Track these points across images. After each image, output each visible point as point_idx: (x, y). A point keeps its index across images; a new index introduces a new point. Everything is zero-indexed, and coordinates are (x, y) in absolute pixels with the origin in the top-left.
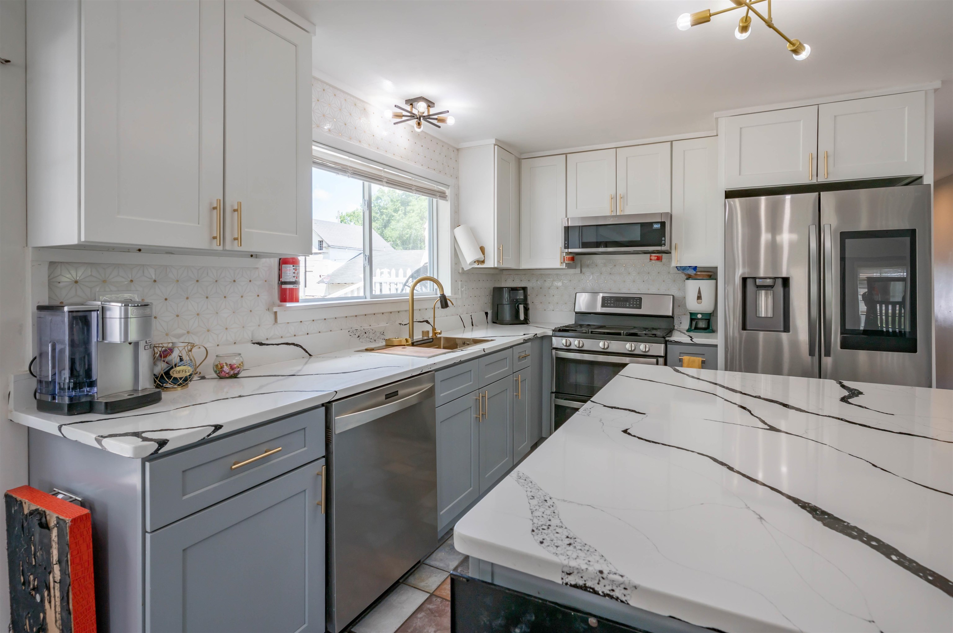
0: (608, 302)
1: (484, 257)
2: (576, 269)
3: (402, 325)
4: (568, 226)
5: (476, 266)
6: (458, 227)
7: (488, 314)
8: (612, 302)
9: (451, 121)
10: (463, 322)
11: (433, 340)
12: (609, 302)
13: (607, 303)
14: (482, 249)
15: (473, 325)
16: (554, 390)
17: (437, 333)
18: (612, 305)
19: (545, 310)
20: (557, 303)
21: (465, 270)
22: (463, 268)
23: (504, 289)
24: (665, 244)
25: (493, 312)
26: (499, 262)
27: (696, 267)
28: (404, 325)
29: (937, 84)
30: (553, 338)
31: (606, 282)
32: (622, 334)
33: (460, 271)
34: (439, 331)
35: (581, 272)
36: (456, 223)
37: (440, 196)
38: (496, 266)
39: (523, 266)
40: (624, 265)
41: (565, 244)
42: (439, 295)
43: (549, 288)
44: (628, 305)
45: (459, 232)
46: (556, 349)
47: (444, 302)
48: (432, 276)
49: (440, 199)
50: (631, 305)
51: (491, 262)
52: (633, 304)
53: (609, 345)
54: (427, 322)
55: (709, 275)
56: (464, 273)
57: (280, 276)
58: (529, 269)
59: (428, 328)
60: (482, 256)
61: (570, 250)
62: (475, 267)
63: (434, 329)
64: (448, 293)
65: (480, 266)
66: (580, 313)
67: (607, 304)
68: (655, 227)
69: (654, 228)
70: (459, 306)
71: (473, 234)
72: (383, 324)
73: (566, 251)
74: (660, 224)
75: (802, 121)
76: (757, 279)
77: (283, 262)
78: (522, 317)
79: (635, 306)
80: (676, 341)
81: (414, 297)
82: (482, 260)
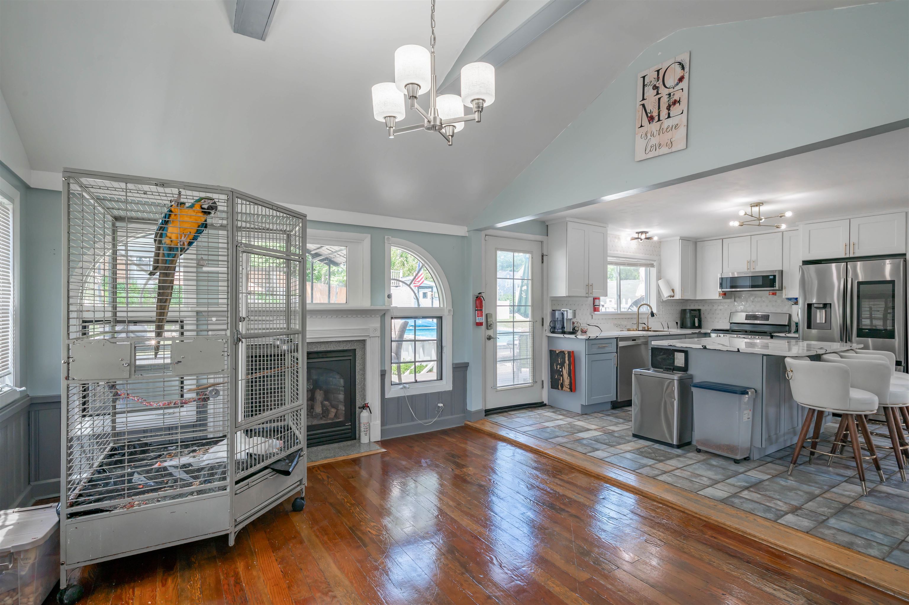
0: (749, 317)
1: (674, 294)
2: (728, 300)
4: (723, 278)
5: (669, 298)
6: (660, 280)
7: (678, 323)
8: (751, 317)
9: (656, 238)
14: (673, 290)
15: (668, 328)
18: (751, 319)
19: (713, 322)
20: (721, 318)
21: (664, 300)
23: (687, 310)
24: (776, 286)
25: (680, 322)
26: (682, 296)
28: (635, 324)
31: (750, 306)
33: (661, 301)
35: (735, 301)
36: (659, 278)
37: (651, 266)
38: (681, 298)
39: (698, 298)
41: (721, 287)
42: (650, 311)
43: (716, 310)
44: (761, 319)
45: (661, 282)
47: (652, 315)
48: (647, 304)
49: (651, 268)
51: (678, 296)
52: (764, 319)
56: (663, 302)
57: (594, 303)
58: (702, 300)
59: (644, 326)
61: (723, 290)
63: (648, 327)
64: (655, 311)
65: (672, 298)
66: (733, 323)
67: (749, 319)
69: (769, 278)
70: (661, 317)
71: (668, 283)
72: (626, 323)
73: (721, 290)
74: (773, 276)
75: (842, 227)
76: (815, 304)
77: (595, 299)
78: (697, 325)
81: (639, 312)
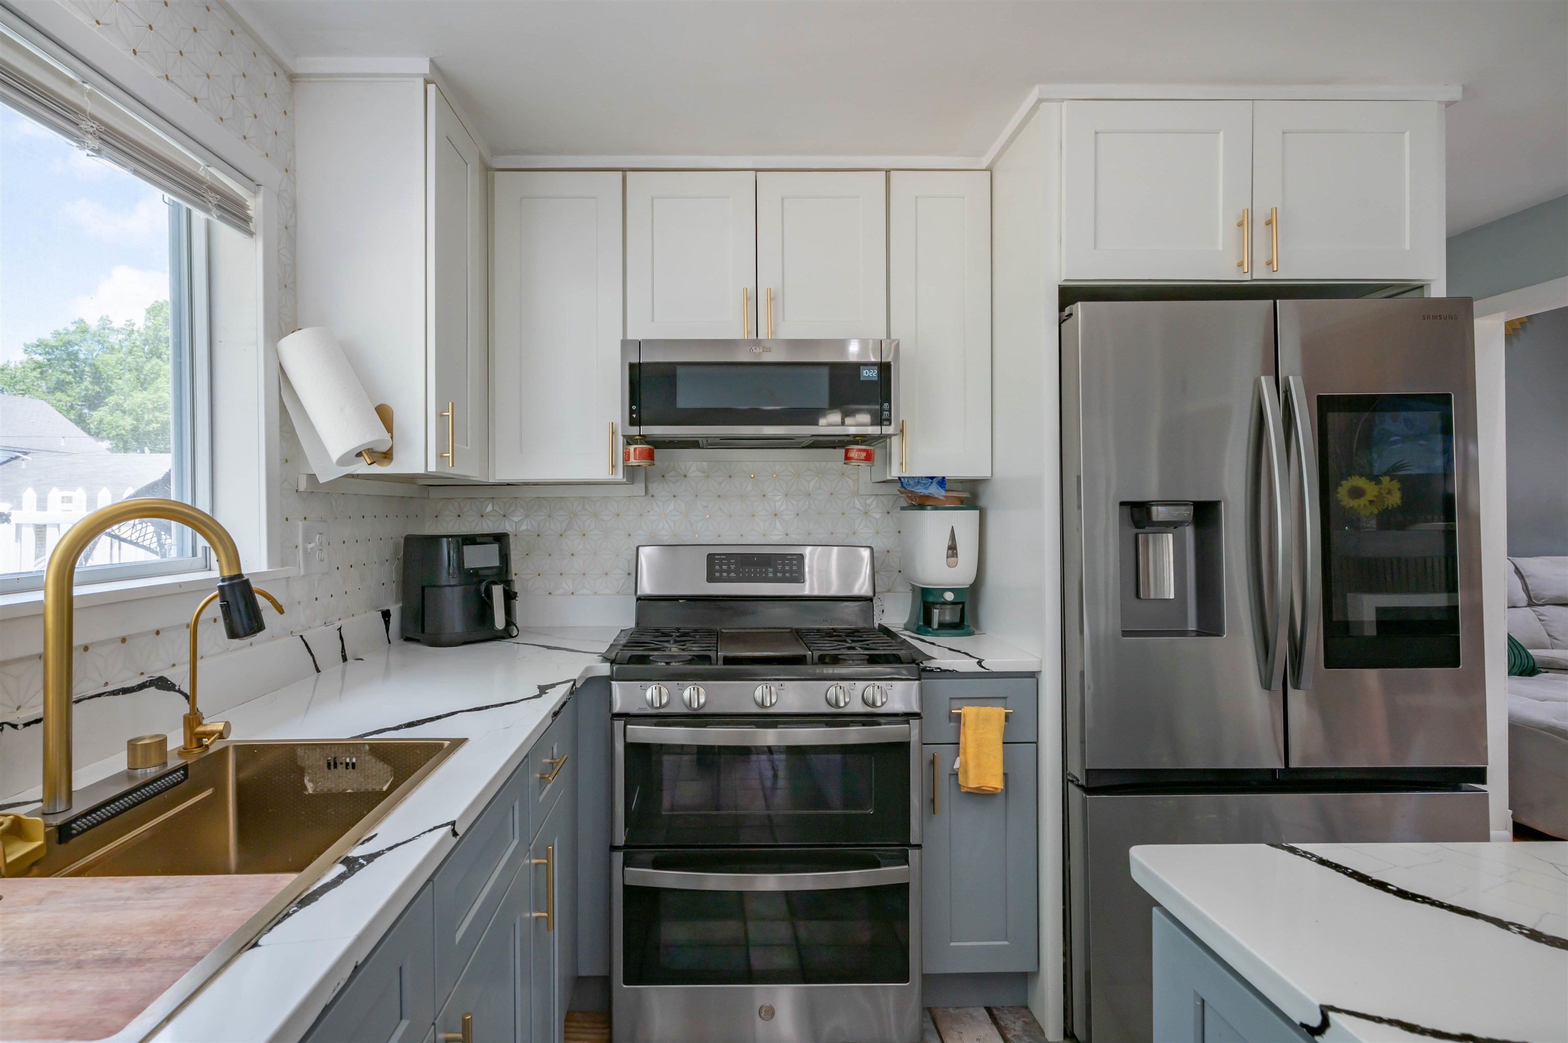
0: (721, 567)
1: (392, 438)
2: (634, 484)
3: (15, 726)
4: (640, 363)
5: (363, 468)
6: (293, 332)
7: (390, 615)
8: (733, 567)
10: (312, 655)
11: (186, 776)
12: (725, 567)
13: (721, 571)
14: (385, 415)
15: (345, 659)
16: (620, 839)
17: (209, 734)
18: (733, 575)
19: (550, 593)
20: (584, 574)
21: (322, 480)
22: (312, 477)
23: (445, 540)
24: (889, 420)
25: (403, 612)
26: (440, 456)
27: (944, 478)
28: (27, 725)
29: (1455, 93)
30: (615, 684)
31: (708, 516)
32: (809, 659)
33: (303, 486)
34: (220, 727)
35: (646, 492)
36: (285, 317)
37: (219, 207)
38: (432, 468)
39: (499, 475)
40: (752, 476)
41: (631, 412)
43: (561, 535)
44: (771, 575)
45: (297, 351)
46: (628, 717)
47: (242, 610)
48: (189, 503)
49: (220, 218)
50: (779, 575)
51: (412, 458)
52: (784, 572)
53: (778, 694)
54: (162, 684)
55: (959, 498)
56: (318, 492)
58: (508, 485)
60: (388, 436)
61: (644, 430)
62: (359, 472)
63: (193, 720)
65: (377, 469)
66: (647, 600)
67: (721, 574)
68: (865, 374)
69: (862, 379)
70: (299, 603)
71: (352, 362)
73: (634, 431)
74: (876, 367)
75: (1222, 133)
76: (1153, 505)
78: (498, 622)
79: (788, 575)
80: (942, 668)
81: (77, 591)
82: (385, 448)
